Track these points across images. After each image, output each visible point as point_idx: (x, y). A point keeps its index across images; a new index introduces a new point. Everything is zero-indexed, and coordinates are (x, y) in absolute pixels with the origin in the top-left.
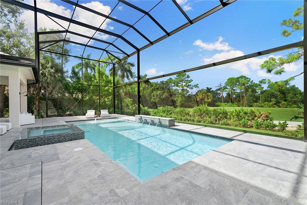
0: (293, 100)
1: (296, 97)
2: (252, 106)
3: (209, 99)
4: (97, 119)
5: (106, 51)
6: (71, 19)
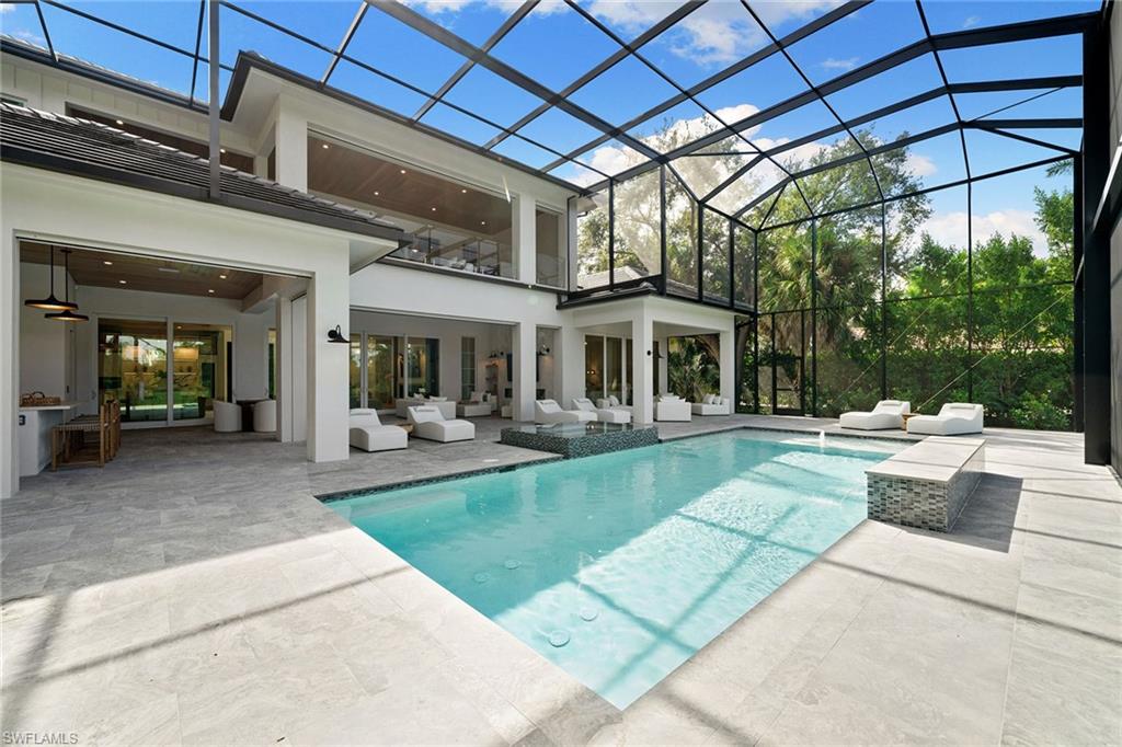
4: (827, 434)
5: (974, 124)
6: (729, 128)
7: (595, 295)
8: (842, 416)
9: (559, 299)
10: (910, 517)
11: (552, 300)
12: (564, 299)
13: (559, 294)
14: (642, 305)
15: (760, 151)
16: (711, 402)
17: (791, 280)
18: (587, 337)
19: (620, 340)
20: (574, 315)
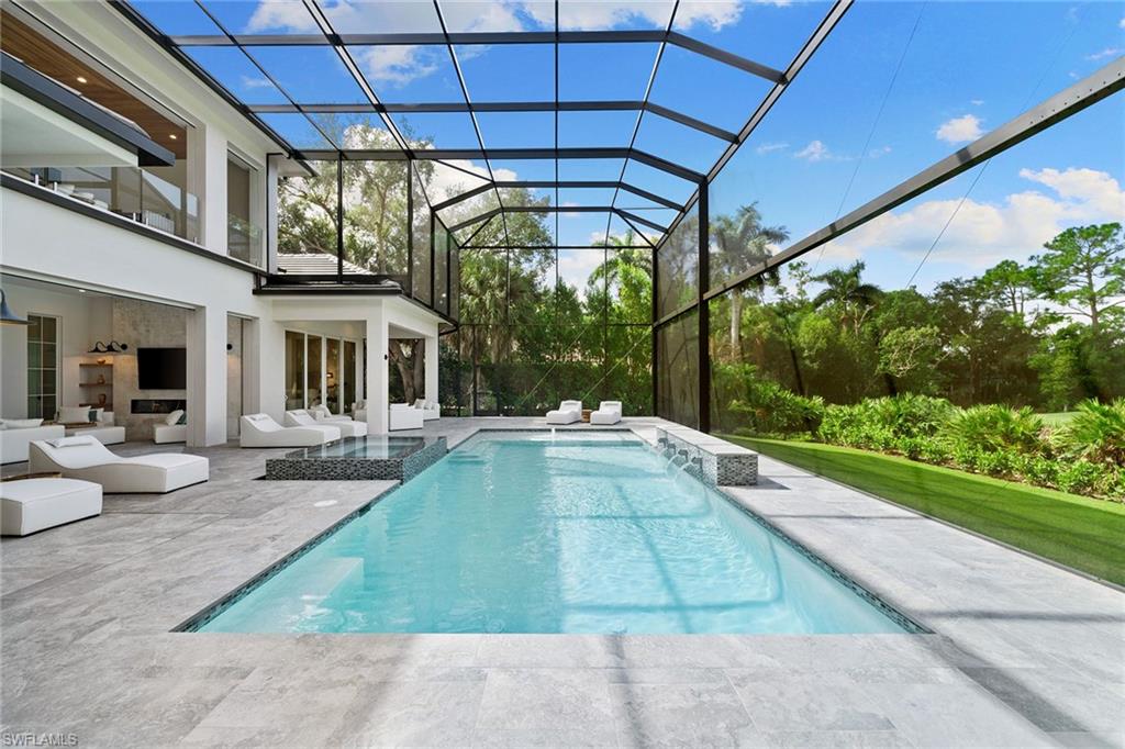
5: (618, 211)
6: (483, 151)
7: (315, 285)
8: (548, 414)
9: (258, 282)
10: (740, 479)
11: (248, 282)
12: (264, 282)
13: (257, 274)
14: (380, 304)
15: (492, 181)
16: (422, 406)
17: (477, 296)
18: (287, 332)
19: (320, 339)
20: (275, 304)
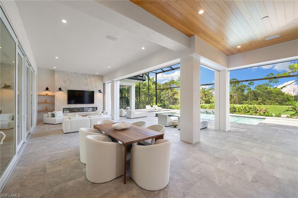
0: (275, 99)
1: (279, 97)
2: (242, 104)
3: (207, 98)
